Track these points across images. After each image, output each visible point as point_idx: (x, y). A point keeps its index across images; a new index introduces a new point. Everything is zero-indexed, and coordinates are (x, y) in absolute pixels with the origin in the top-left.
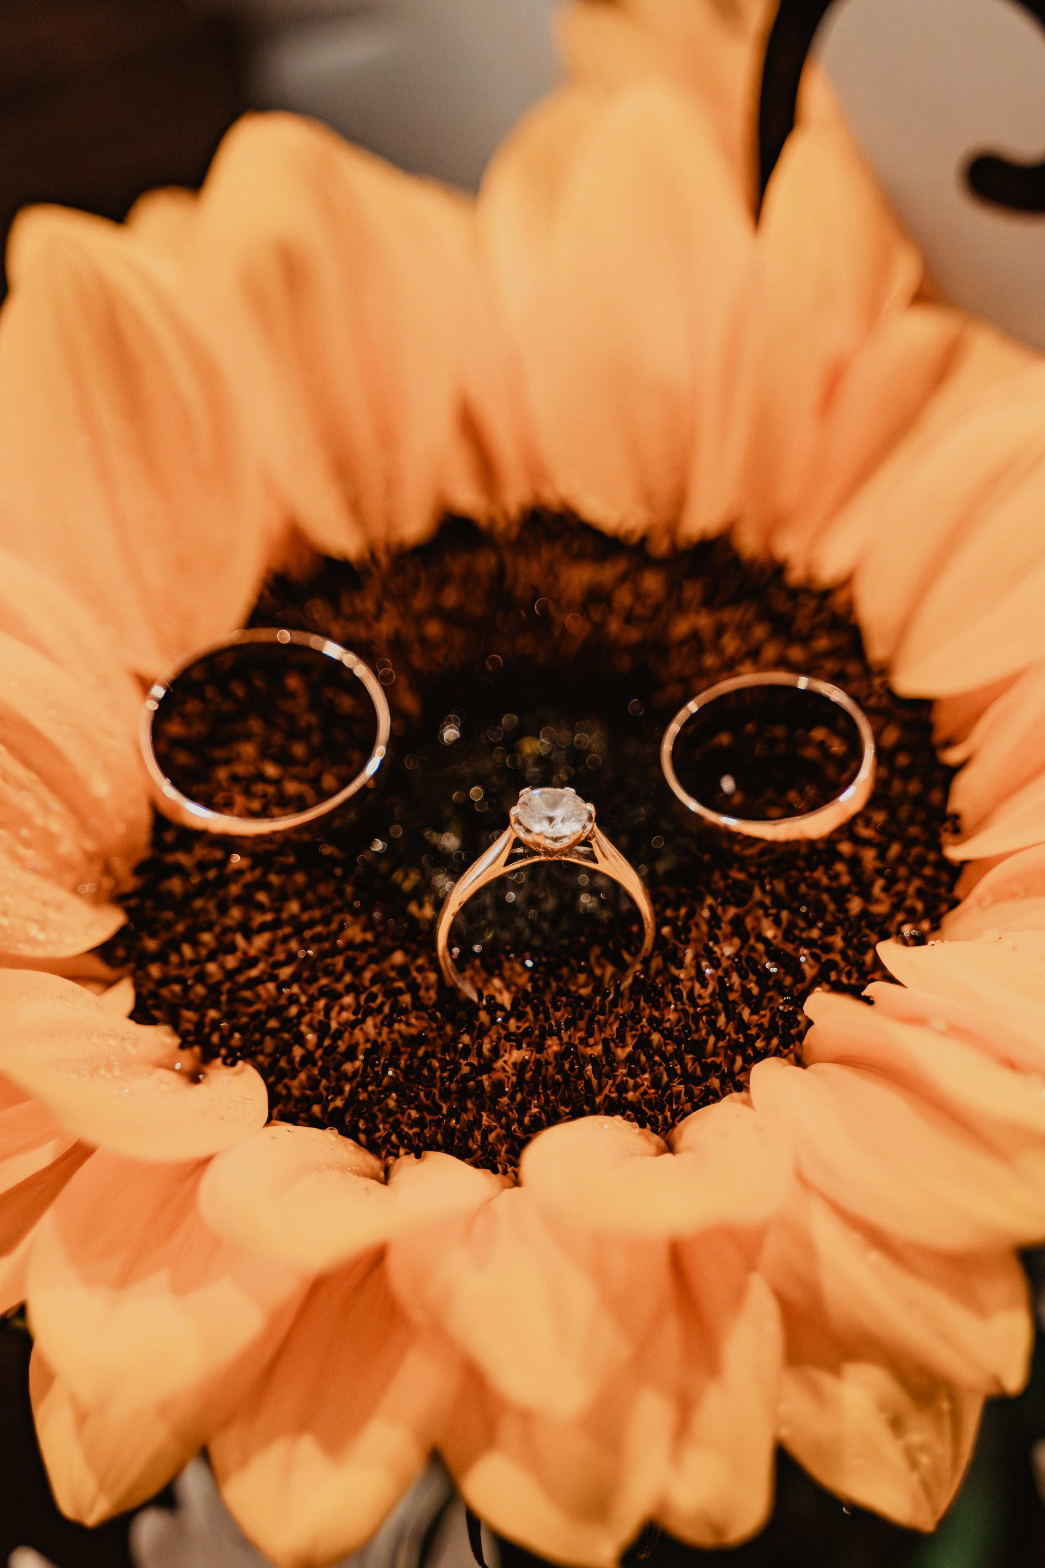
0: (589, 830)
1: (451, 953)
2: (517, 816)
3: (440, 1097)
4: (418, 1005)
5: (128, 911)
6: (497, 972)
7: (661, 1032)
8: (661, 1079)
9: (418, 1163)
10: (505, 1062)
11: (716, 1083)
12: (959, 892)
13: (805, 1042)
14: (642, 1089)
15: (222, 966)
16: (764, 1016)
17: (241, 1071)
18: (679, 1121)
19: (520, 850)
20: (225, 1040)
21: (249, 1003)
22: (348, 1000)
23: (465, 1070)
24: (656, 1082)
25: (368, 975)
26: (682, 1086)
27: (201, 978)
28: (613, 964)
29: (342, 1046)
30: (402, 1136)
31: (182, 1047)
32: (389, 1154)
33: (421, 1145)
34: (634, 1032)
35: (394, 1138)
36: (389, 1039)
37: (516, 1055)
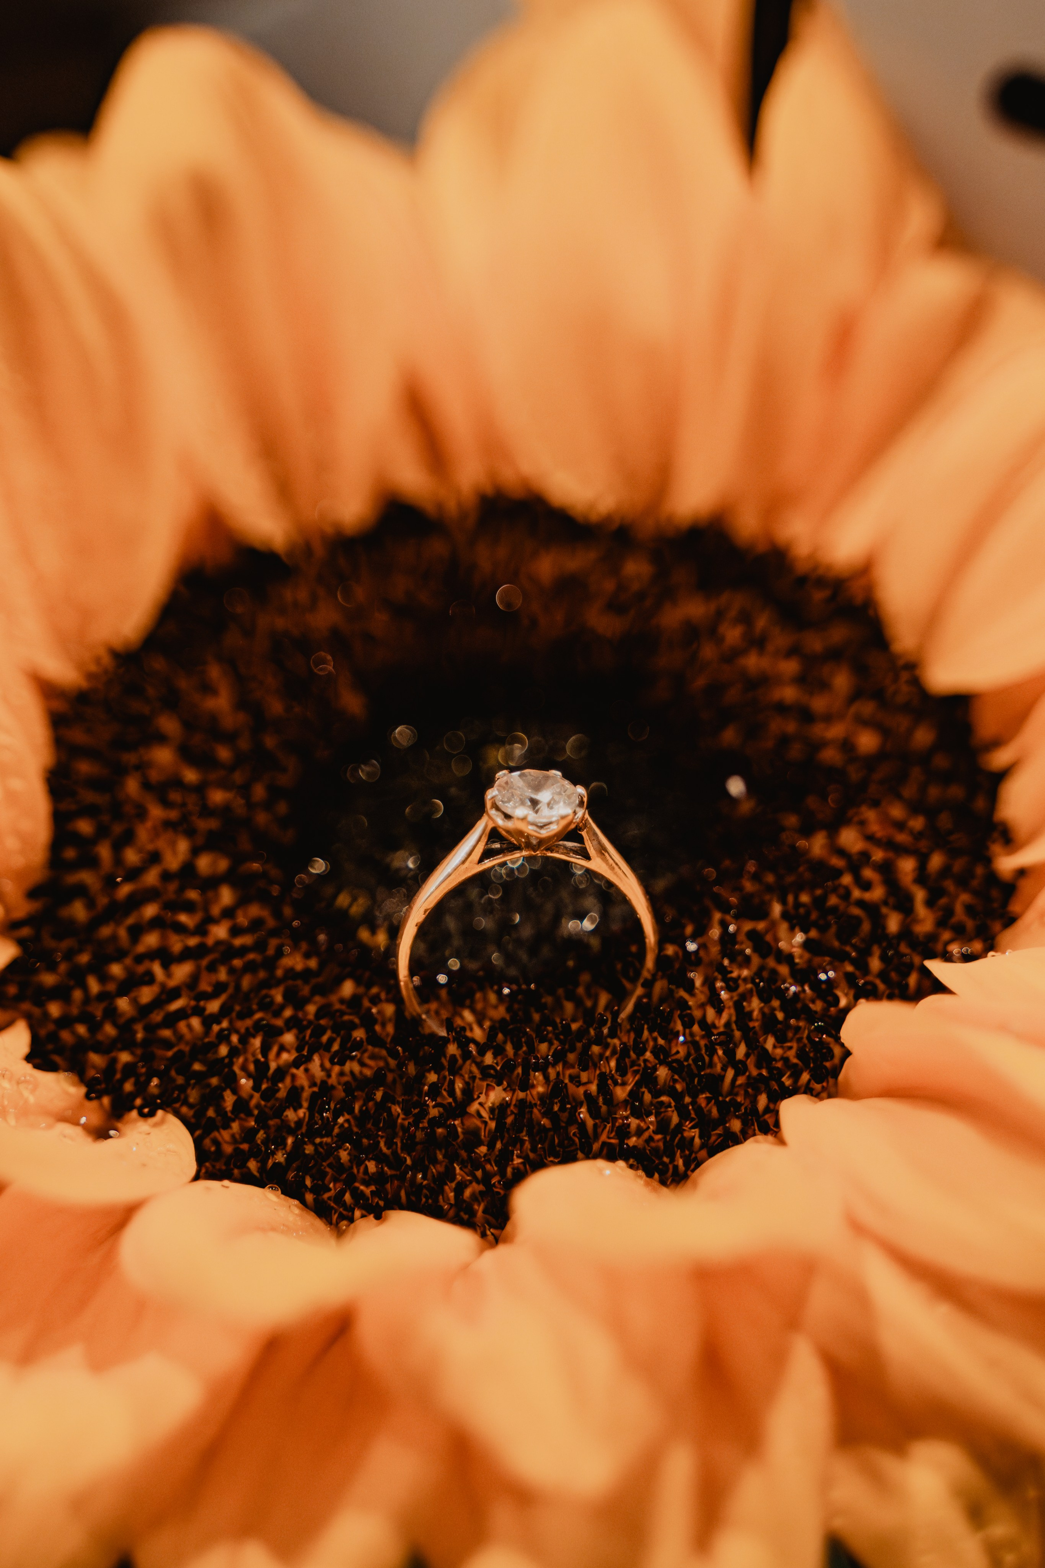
0: (580, 817)
1: (412, 982)
2: (493, 799)
3: (402, 1149)
4: (374, 1039)
5: (21, 942)
6: (468, 1002)
7: (669, 1066)
8: (669, 1120)
9: (378, 1225)
10: (481, 1104)
11: (736, 1125)
12: (1015, 907)
13: (841, 1077)
14: (646, 1135)
15: (135, 1001)
16: (790, 1048)
17: (162, 1122)
18: (693, 1171)
19: (497, 846)
20: (141, 1087)
21: (167, 1044)
22: (289, 1038)
23: (434, 1112)
24: (663, 1126)
25: (311, 1009)
26: (697, 1130)
27: (111, 1013)
28: (609, 990)
29: (283, 1089)
30: (358, 1196)
31: (88, 1097)
32: (342, 1217)
33: (381, 1203)
34: (635, 1068)
35: (347, 1197)
36: (339, 1083)
37: (496, 1095)
